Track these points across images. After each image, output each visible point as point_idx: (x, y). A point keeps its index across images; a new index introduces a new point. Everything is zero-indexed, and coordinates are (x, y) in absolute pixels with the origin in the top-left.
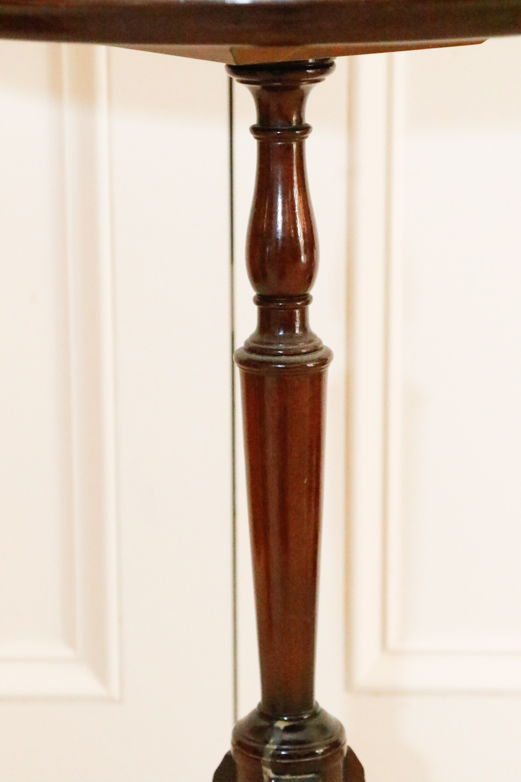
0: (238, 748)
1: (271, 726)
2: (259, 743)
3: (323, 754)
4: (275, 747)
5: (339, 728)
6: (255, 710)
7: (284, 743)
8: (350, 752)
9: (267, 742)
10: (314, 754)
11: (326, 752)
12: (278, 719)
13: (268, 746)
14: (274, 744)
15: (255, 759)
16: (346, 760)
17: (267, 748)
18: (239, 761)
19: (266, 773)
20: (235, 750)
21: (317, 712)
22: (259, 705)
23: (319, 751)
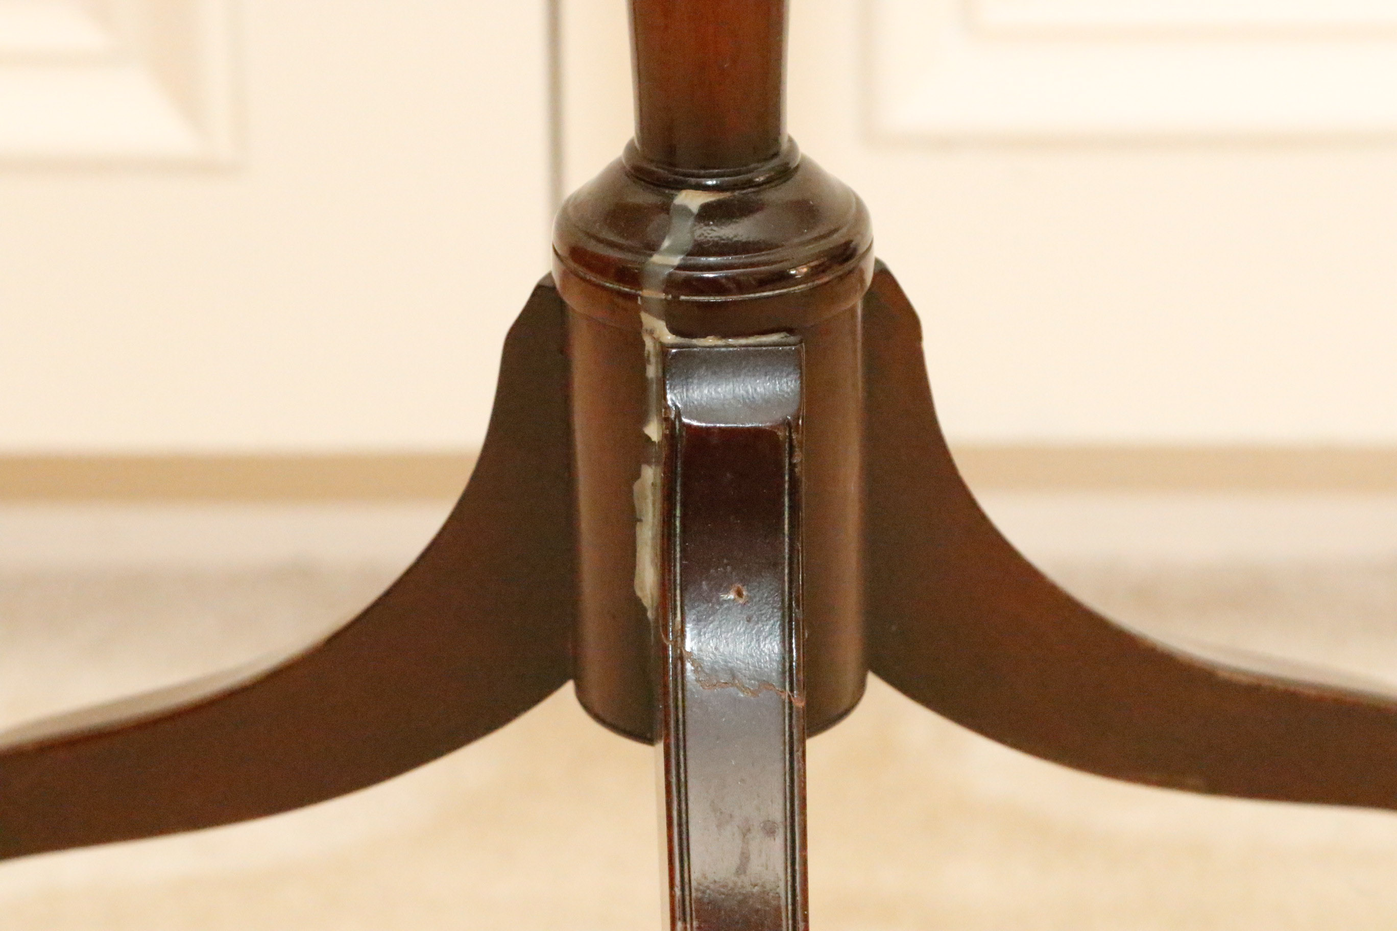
0: (573, 265)
1: (666, 208)
2: (629, 249)
3: (806, 278)
4: (676, 260)
5: (853, 210)
6: (619, 162)
7: (700, 249)
8: (883, 274)
9: (652, 248)
10: (782, 278)
11: (816, 272)
12: (681, 186)
13: (656, 258)
14: (671, 251)
15: (619, 293)
16: (869, 298)
17: (654, 263)
18: (574, 301)
19: (651, 332)
20: (566, 274)
21: (793, 165)
22: (630, 148)
23: (801, 271)
